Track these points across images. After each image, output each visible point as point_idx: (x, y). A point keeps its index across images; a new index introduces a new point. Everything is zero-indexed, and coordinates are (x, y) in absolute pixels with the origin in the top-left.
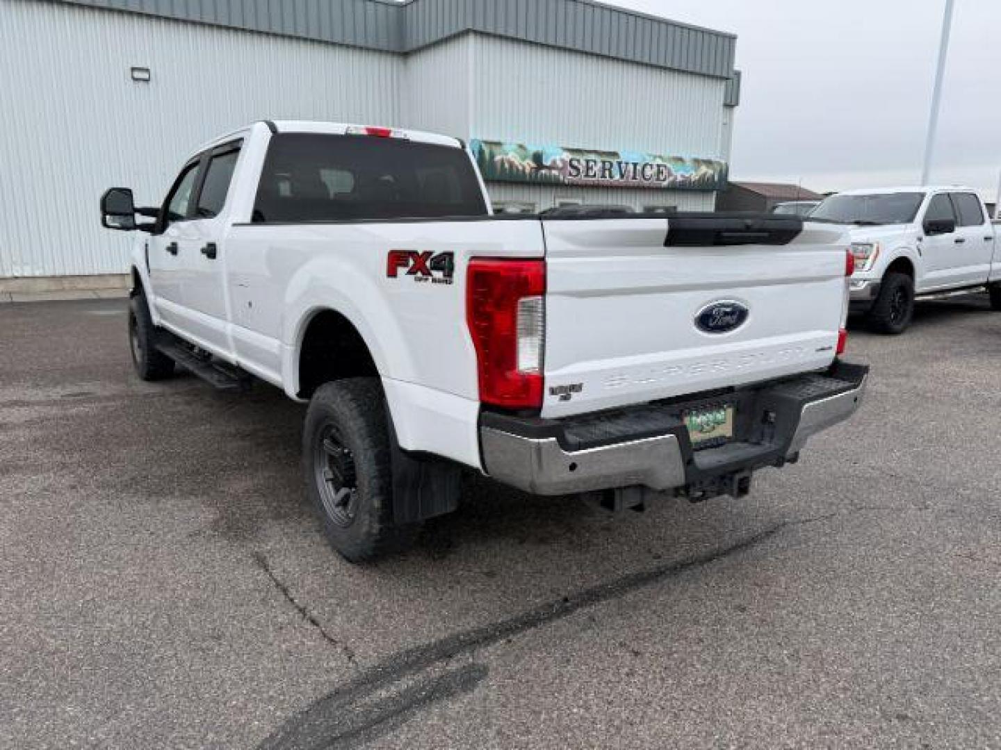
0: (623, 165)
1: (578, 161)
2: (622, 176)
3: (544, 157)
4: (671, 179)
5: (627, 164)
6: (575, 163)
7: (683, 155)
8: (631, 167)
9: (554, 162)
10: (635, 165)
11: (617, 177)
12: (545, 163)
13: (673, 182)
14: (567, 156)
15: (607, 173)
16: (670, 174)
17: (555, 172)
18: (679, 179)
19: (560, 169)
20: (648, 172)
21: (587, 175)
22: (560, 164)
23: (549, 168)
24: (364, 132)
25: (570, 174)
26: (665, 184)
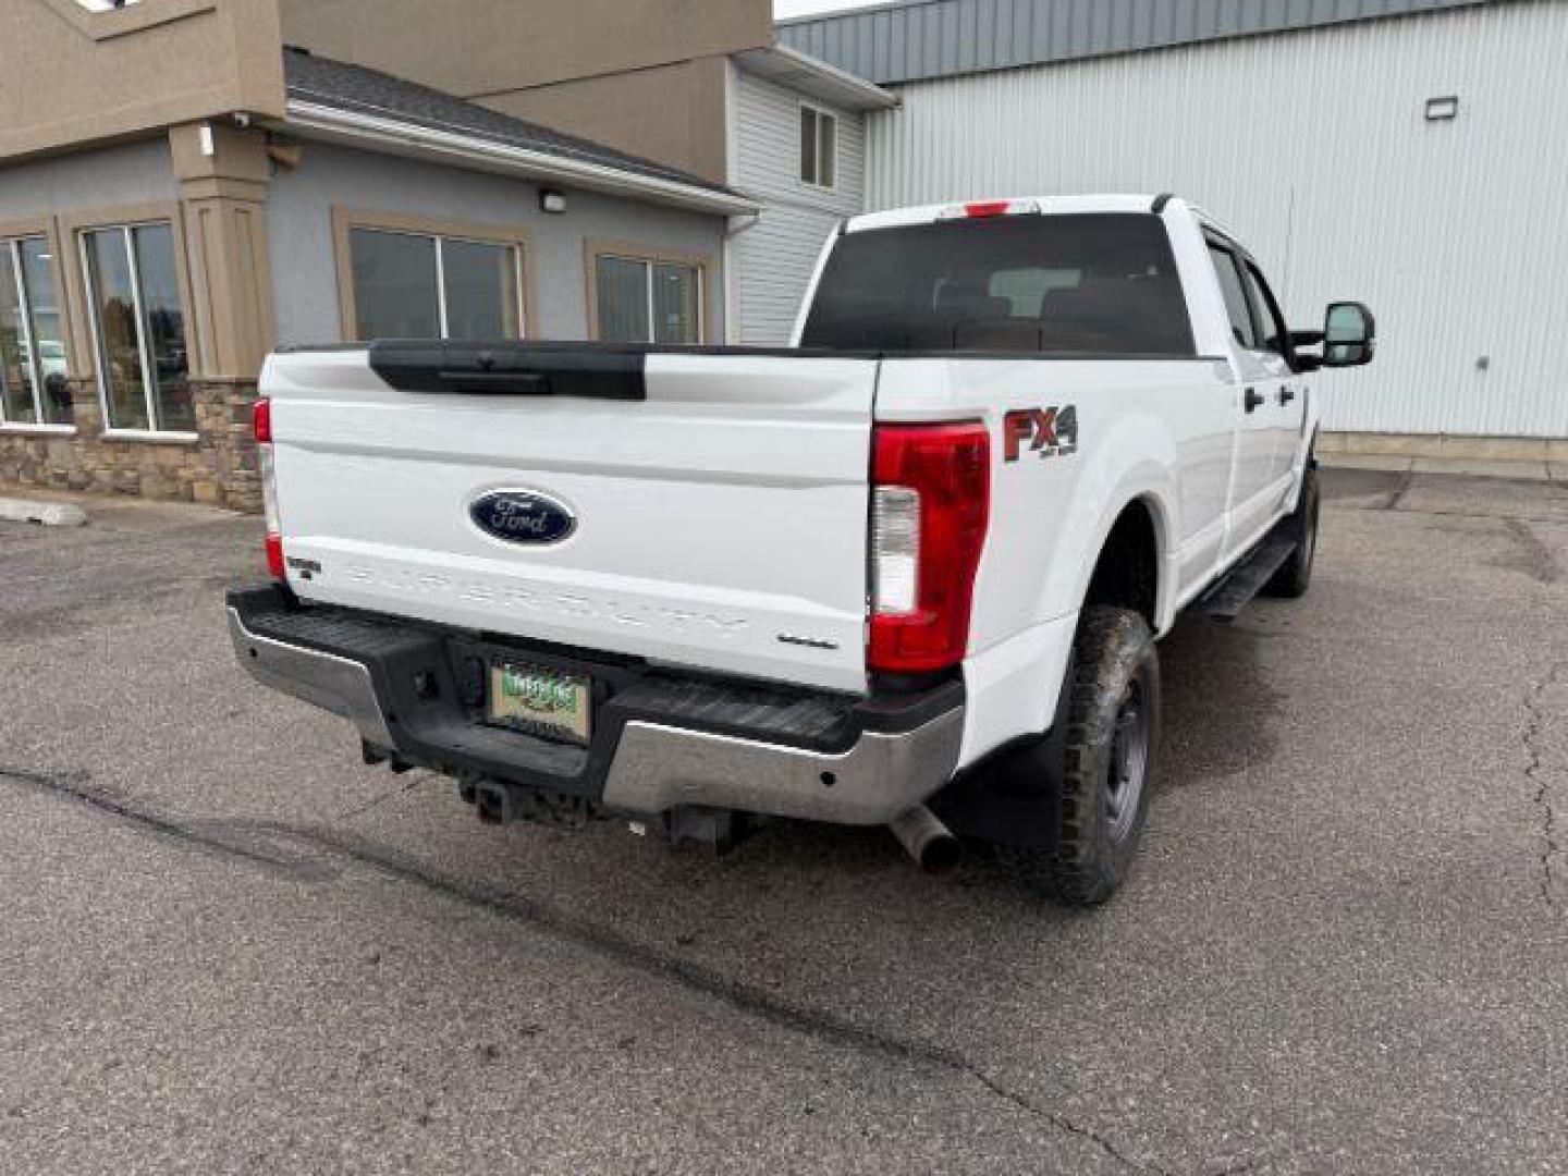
24: (964, 214)
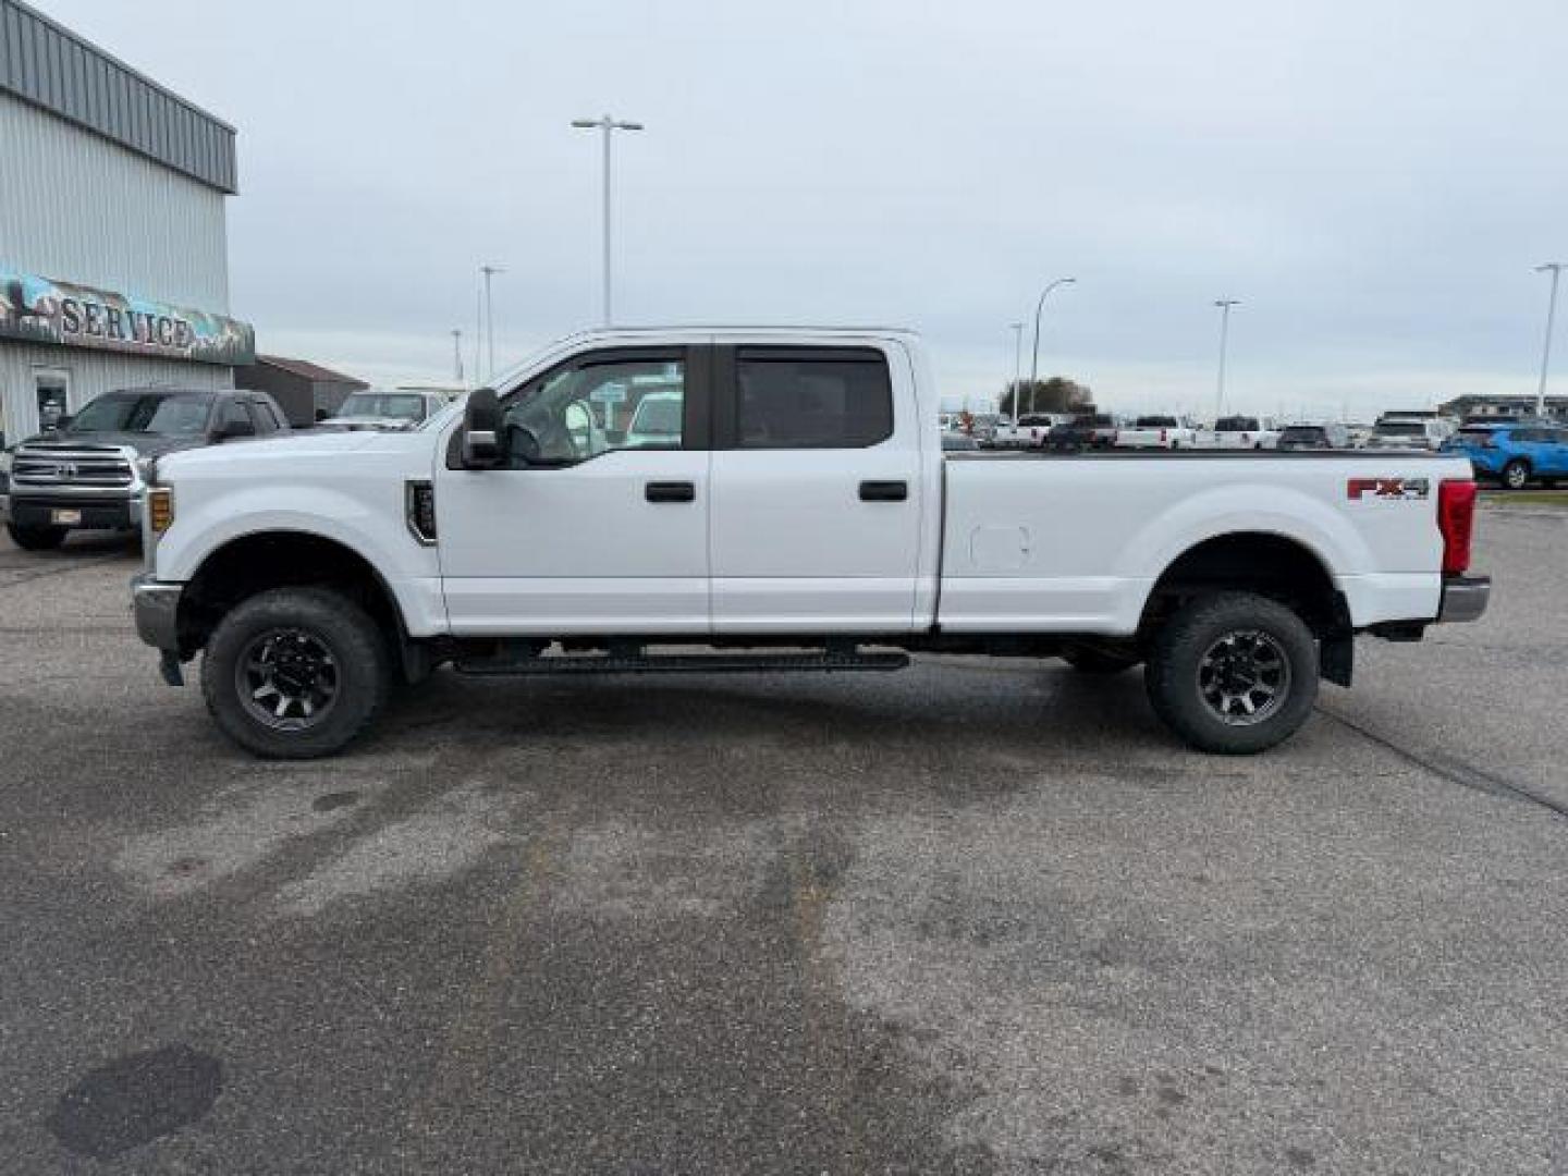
0: (134, 316)
1: (75, 304)
2: (136, 336)
3: (25, 293)
4: (195, 344)
5: (139, 315)
6: (70, 307)
7: (203, 309)
8: (144, 322)
9: (41, 301)
10: (150, 318)
11: (129, 337)
12: (27, 304)
13: (196, 351)
14: (59, 295)
15: (115, 328)
16: (192, 337)
17: (44, 322)
18: (204, 345)
19: (50, 317)
20: (168, 332)
21: (89, 331)
22: (50, 308)
23: (36, 314)
25: (66, 328)
26: (188, 352)
